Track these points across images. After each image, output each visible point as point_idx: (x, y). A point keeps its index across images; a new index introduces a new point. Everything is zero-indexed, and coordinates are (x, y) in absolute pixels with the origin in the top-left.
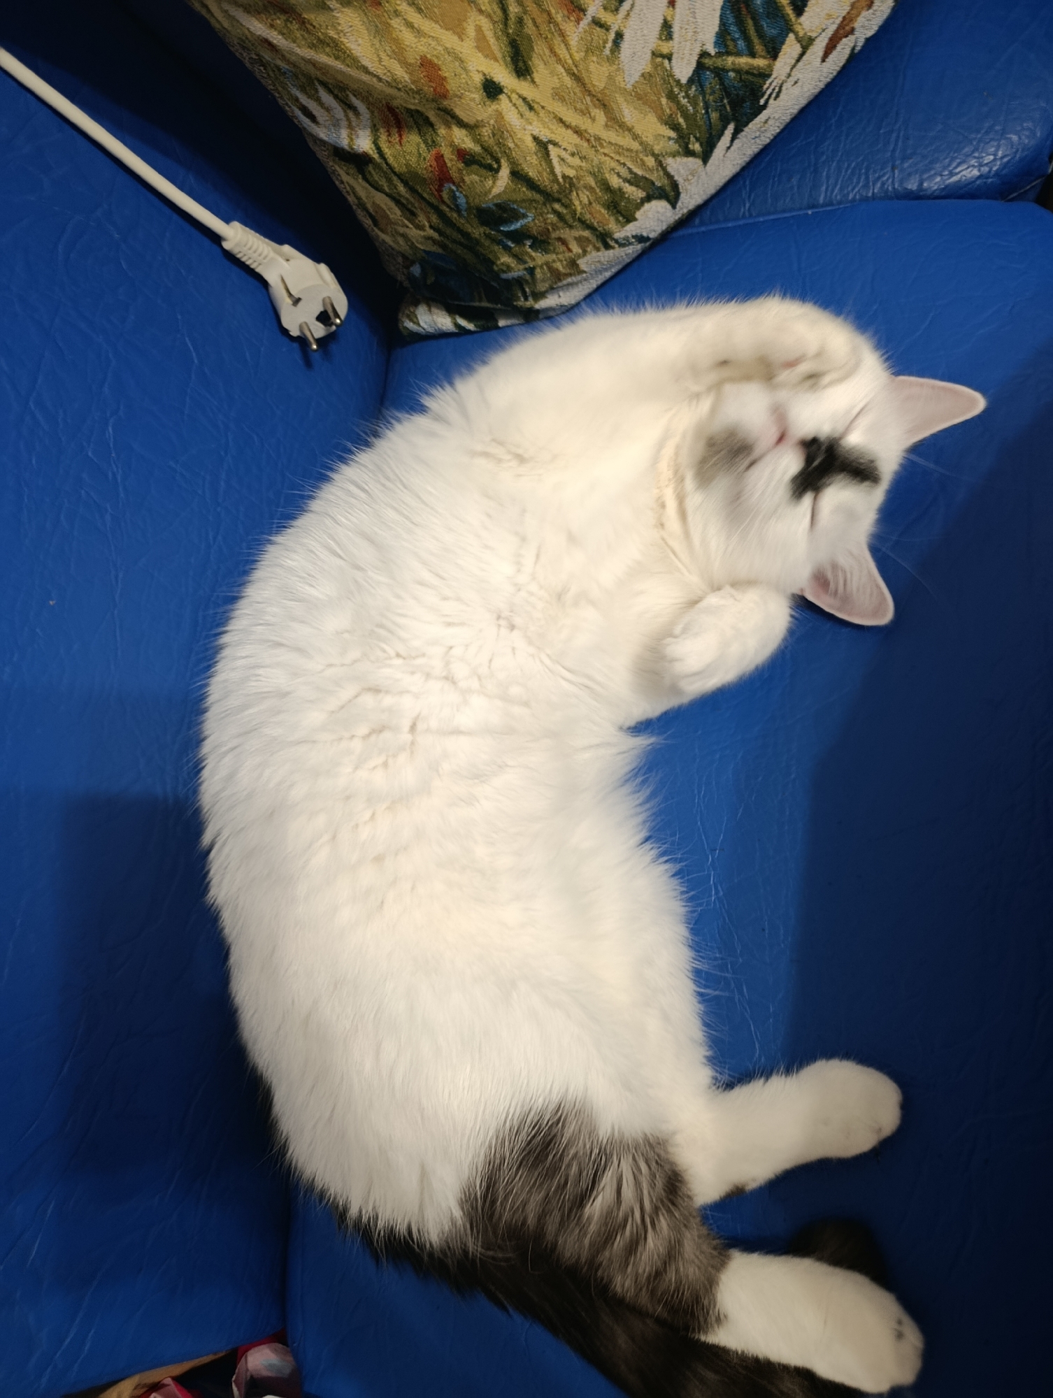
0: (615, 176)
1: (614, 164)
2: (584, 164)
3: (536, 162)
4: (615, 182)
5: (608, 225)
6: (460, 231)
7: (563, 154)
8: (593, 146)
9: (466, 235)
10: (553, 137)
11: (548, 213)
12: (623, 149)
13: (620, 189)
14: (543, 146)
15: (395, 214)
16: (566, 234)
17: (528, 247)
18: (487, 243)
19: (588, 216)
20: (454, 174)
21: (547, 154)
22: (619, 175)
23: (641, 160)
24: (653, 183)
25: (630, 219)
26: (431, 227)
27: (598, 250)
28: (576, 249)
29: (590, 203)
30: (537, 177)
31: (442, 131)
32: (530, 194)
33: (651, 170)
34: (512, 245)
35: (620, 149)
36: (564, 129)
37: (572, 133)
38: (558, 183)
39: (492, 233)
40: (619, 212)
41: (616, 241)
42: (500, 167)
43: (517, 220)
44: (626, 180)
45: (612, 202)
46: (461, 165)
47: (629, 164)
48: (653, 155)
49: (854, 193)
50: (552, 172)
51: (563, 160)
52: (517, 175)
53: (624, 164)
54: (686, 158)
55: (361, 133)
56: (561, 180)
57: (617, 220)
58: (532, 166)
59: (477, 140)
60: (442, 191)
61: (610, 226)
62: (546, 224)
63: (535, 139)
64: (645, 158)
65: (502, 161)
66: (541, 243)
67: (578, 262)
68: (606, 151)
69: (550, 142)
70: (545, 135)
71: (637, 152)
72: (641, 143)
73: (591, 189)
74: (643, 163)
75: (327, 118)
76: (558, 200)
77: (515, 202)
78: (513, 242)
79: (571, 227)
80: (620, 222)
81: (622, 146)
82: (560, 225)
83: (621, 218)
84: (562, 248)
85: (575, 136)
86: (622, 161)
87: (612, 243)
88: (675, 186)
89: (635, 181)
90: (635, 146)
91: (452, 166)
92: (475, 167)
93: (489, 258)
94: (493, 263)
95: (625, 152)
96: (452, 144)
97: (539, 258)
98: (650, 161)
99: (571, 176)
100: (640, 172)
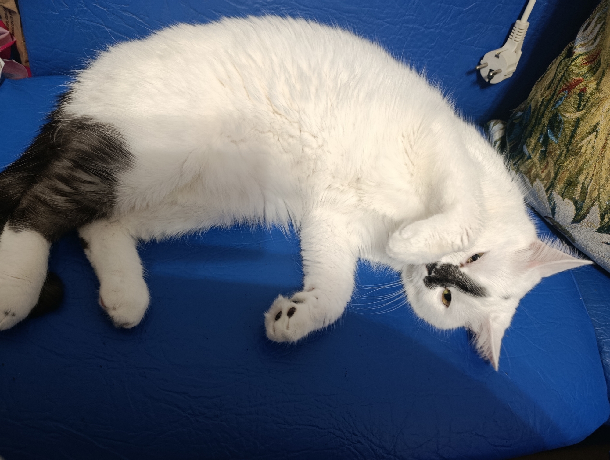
0: (585, 177)
1: (591, 173)
2: (588, 155)
3: (586, 129)
4: (582, 178)
5: (559, 184)
6: (544, 113)
7: (592, 142)
8: (598, 157)
9: (542, 116)
10: (600, 133)
11: (560, 149)
12: (600, 175)
13: (578, 183)
14: (594, 129)
15: (547, 82)
16: (551, 164)
17: (541, 150)
18: (540, 129)
19: (561, 171)
20: (572, 92)
21: (591, 133)
22: (586, 178)
23: (595, 188)
24: (584, 202)
25: (563, 196)
26: (543, 99)
27: (545, 187)
28: (543, 175)
29: (569, 170)
30: (578, 133)
31: (592, 78)
32: (569, 133)
33: (591, 197)
34: (541, 142)
35: (599, 174)
36: (604, 138)
37: (604, 142)
38: (576, 146)
39: (546, 128)
40: (566, 187)
41: (551, 194)
42: (581, 111)
43: (554, 136)
44: (583, 184)
45: (571, 182)
46: (578, 92)
47: (592, 182)
48: (599, 194)
49: (595, 320)
50: (582, 139)
51: (589, 143)
52: (578, 121)
53: (591, 180)
54: (599, 215)
55: (584, 48)
56: (579, 146)
57: (562, 188)
58: (583, 128)
59: (592, 94)
60: (563, 91)
61: (558, 186)
62: (555, 151)
63: (598, 124)
64: (596, 190)
65: (584, 110)
66: (544, 155)
67: (537, 179)
68: (597, 166)
69: (597, 132)
70: (600, 128)
71: (599, 184)
72: (604, 185)
73: (576, 166)
74: (593, 191)
75: (587, 34)
76: (568, 152)
77: (564, 128)
78: (542, 141)
79: (555, 165)
80: (561, 190)
81: (601, 174)
82: (555, 159)
83: (563, 190)
84: (543, 167)
85: (602, 145)
86: (593, 178)
87: (549, 192)
88: (584, 217)
89: (584, 190)
90: (602, 181)
91: (577, 88)
92: (578, 99)
93: (532, 134)
94: (530, 138)
95: (598, 177)
96: (587, 84)
97: (536, 158)
98: (595, 194)
99: (582, 151)
100: (589, 191)
